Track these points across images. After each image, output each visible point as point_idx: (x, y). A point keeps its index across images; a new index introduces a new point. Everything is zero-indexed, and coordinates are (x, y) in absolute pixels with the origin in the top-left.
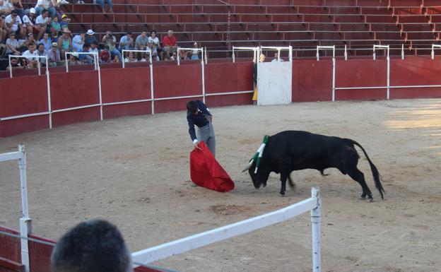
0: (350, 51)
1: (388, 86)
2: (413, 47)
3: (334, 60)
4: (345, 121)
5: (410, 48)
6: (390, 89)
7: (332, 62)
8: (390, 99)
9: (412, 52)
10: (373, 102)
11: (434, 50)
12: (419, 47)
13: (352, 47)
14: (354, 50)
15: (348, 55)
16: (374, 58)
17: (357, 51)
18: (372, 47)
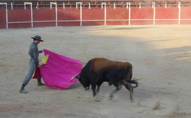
0: (14, 5)
1: (32, 21)
2: (43, 3)
3: (7, 10)
4: (13, 38)
5: (41, 4)
6: (33, 23)
7: (6, 10)
8: (33, 27)
9: (42, 6)
10: (25, 29)
11: (52, 5)
12: (45, 3)
13: (15, 3)
14: (16, 5)
15: (13, 7)
16: (25, 9)
17: (17, 5)
18: (24, 3)
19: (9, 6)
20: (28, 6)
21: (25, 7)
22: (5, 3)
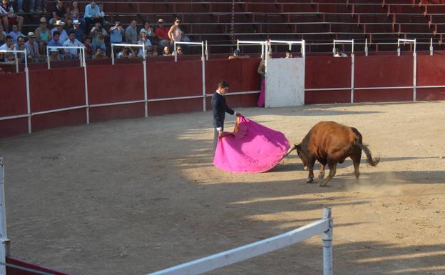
0: (371, 45)
1: (415, 86)
3: (352, 56)
5: (440, 43)
6: (417, 89)
8: (417, 101)
9: (442, 47)
13: (374, 41)
14: (375, 45)
15: (369, 50)
16: (399, 54)
17: (379, 45)
18: (397, 41)
19: (359, 49)
20: (406, 48)
21: (399, 50)
22: (351, 40)
